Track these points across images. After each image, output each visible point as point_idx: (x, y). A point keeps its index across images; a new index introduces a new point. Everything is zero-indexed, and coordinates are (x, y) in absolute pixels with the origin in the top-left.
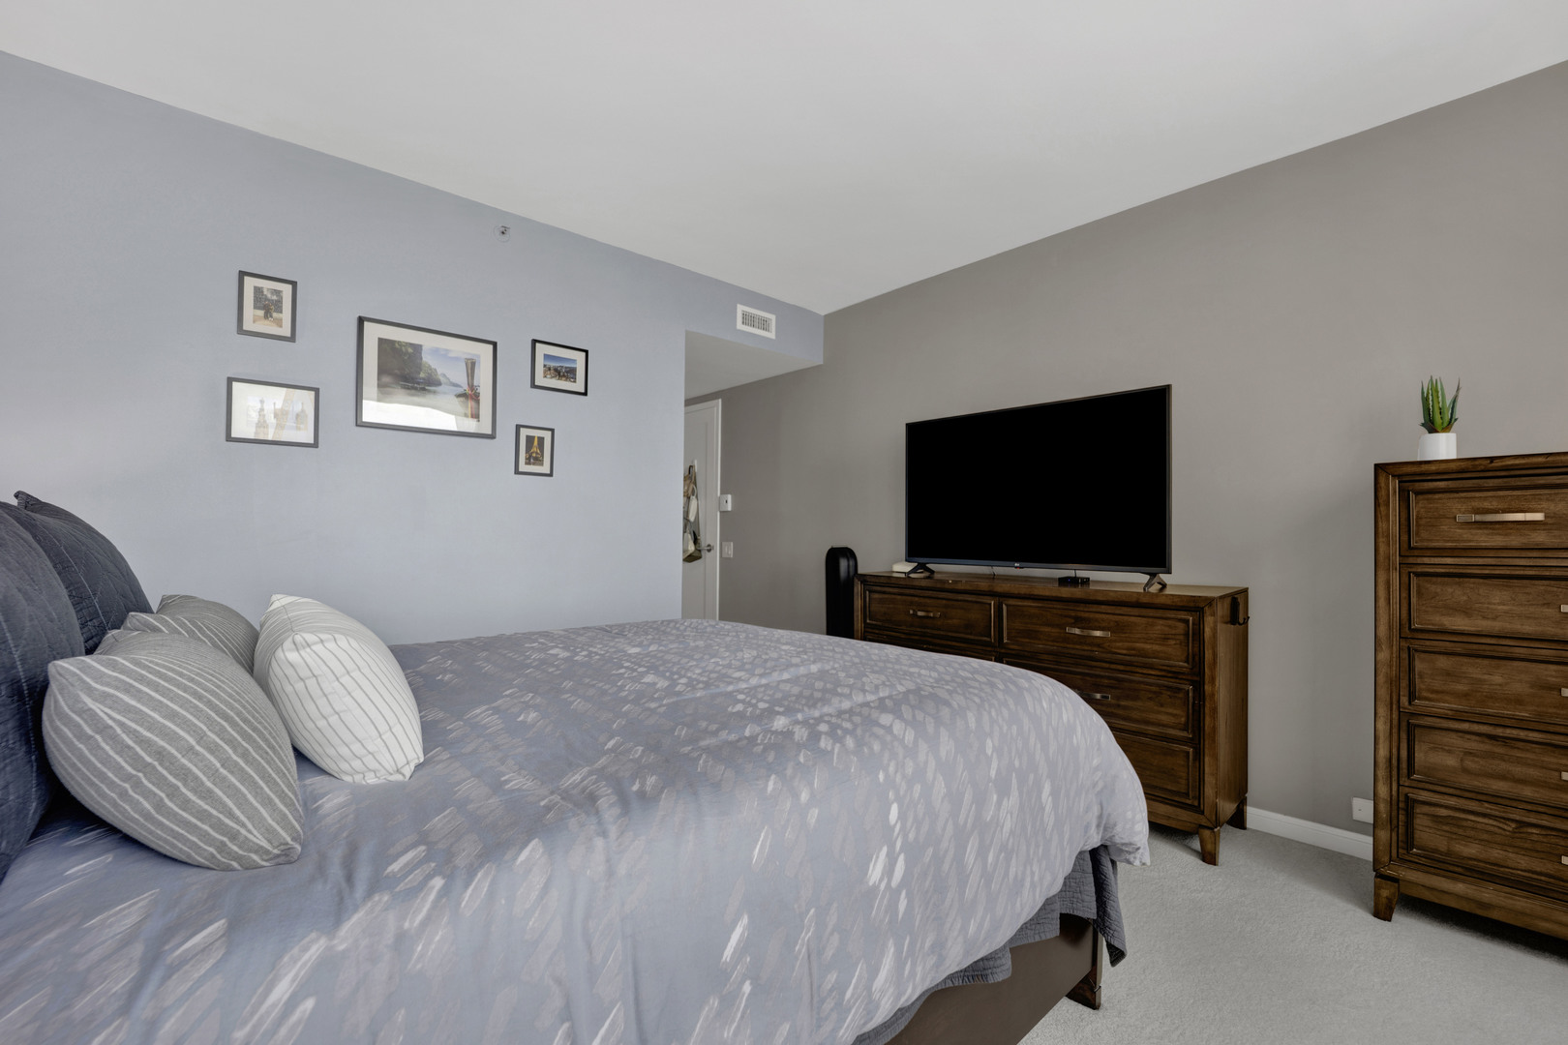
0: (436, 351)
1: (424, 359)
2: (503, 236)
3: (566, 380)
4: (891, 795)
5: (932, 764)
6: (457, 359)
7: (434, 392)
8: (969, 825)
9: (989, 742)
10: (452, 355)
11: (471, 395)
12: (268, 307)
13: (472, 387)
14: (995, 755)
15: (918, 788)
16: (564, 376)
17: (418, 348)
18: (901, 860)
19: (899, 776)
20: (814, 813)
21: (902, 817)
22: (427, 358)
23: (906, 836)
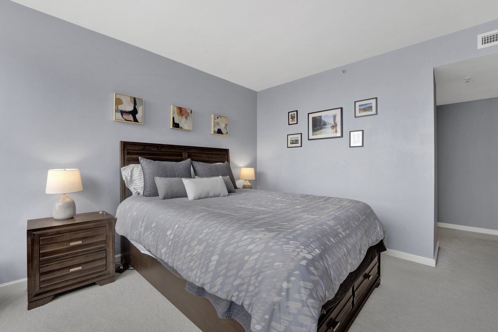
0: (325, 116)
1: (322, 119)
2: (344, 73)
3: (368, 111)
4: (179, 223)
5: (190, 224)
6: (330, 116)
7: (325, 128)
8: (187, 242)
9: (207, 230)
10: (329, 116)
11: (334, 126)
12: (293, 118)
13: (335, 123)
14: (205, 233)
15: (183, 225)
16: (367, 110)
17: (321, 117)
18: (173, 235)
19: (183, 221)
20: (169, 217)
21: (177, 228)
22: (323, 119)
23: (175, 232)
